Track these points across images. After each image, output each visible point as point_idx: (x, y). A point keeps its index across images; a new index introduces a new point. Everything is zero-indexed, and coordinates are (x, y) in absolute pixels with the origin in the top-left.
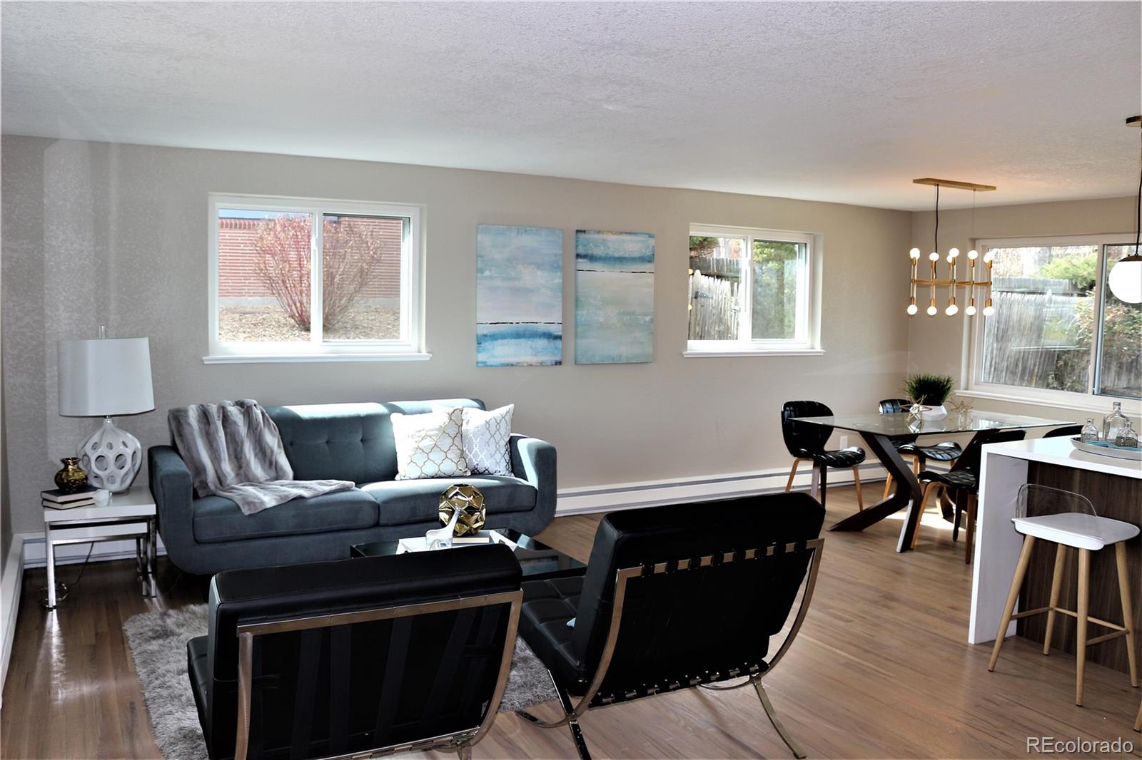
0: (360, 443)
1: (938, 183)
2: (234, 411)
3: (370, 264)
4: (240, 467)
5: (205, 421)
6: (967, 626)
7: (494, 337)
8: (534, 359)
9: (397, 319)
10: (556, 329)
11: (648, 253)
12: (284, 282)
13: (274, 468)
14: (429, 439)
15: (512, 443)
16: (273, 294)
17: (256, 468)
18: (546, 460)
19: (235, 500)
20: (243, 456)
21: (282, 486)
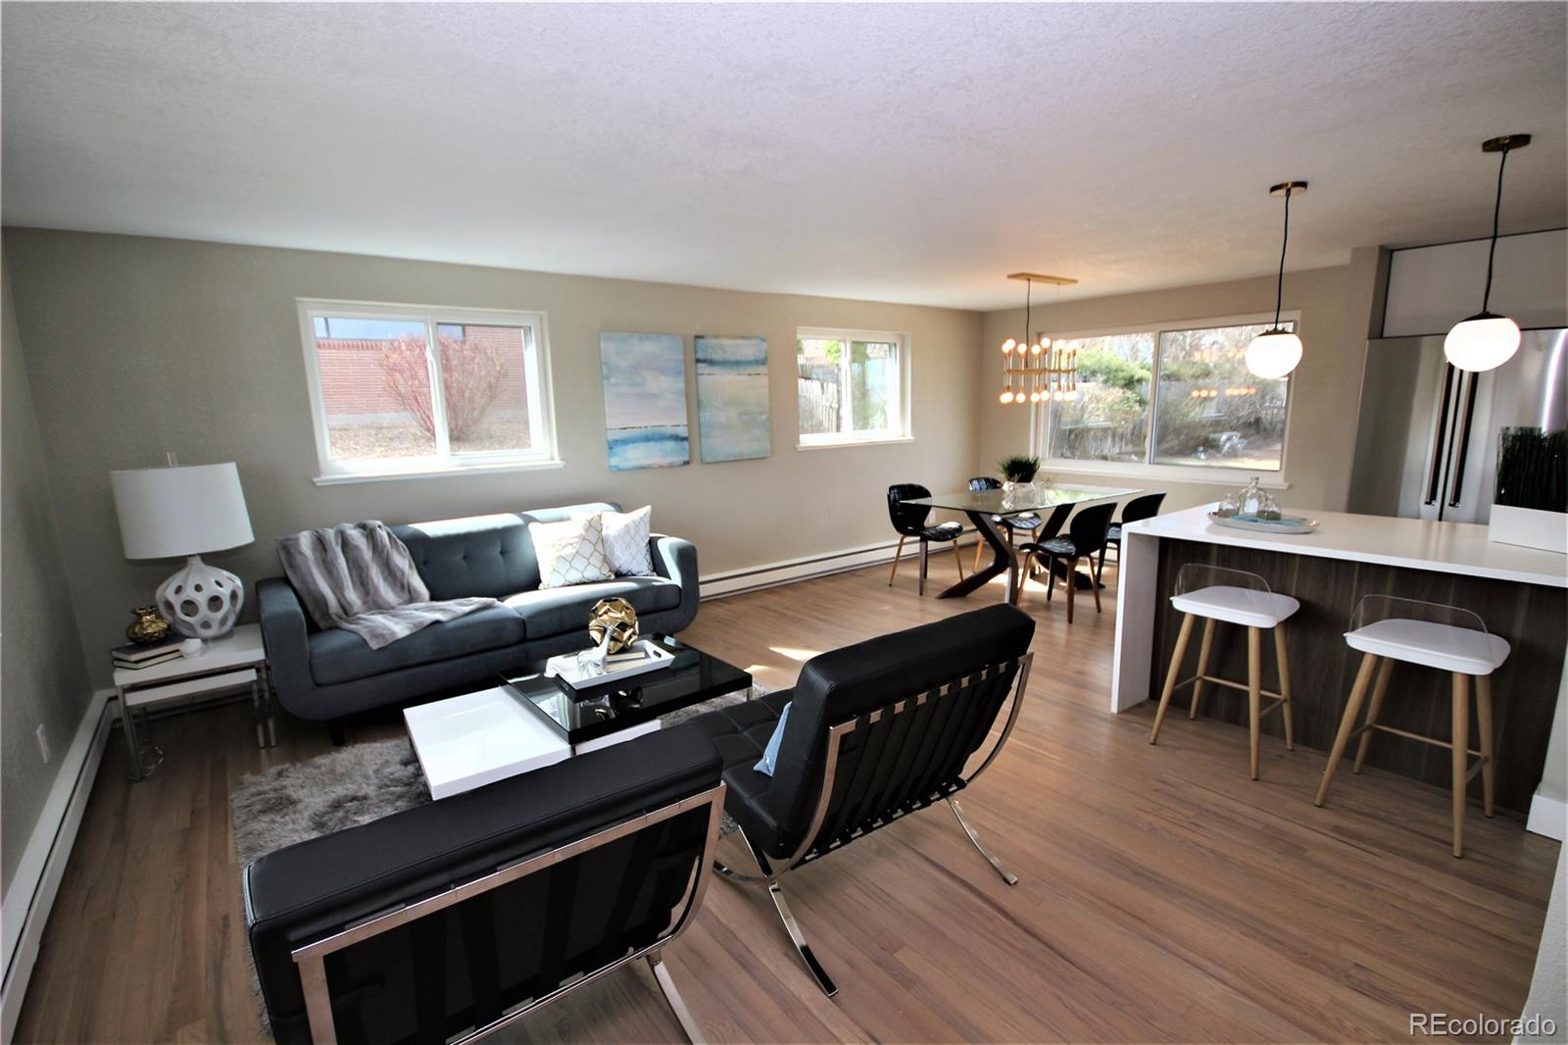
0: (500, 557)
1: (1028, 277)
2: (356, 535)
3: (497, 379)
4: (367, 594)
5: (320, 548)
6: (1110, 695)
7: (625, 442)
8: (664, 461)
9: (528, 428)
10: (683, 432)
11: (762, 356)
12: (416, 399)
13: (407, 591)
14: (570, 547)
15: (652, 544)
16: (406, 409)
17: (388, 594)
18: (687, 559)
19: (362, 633)
20: (370, 582)
21: (417, 610)
